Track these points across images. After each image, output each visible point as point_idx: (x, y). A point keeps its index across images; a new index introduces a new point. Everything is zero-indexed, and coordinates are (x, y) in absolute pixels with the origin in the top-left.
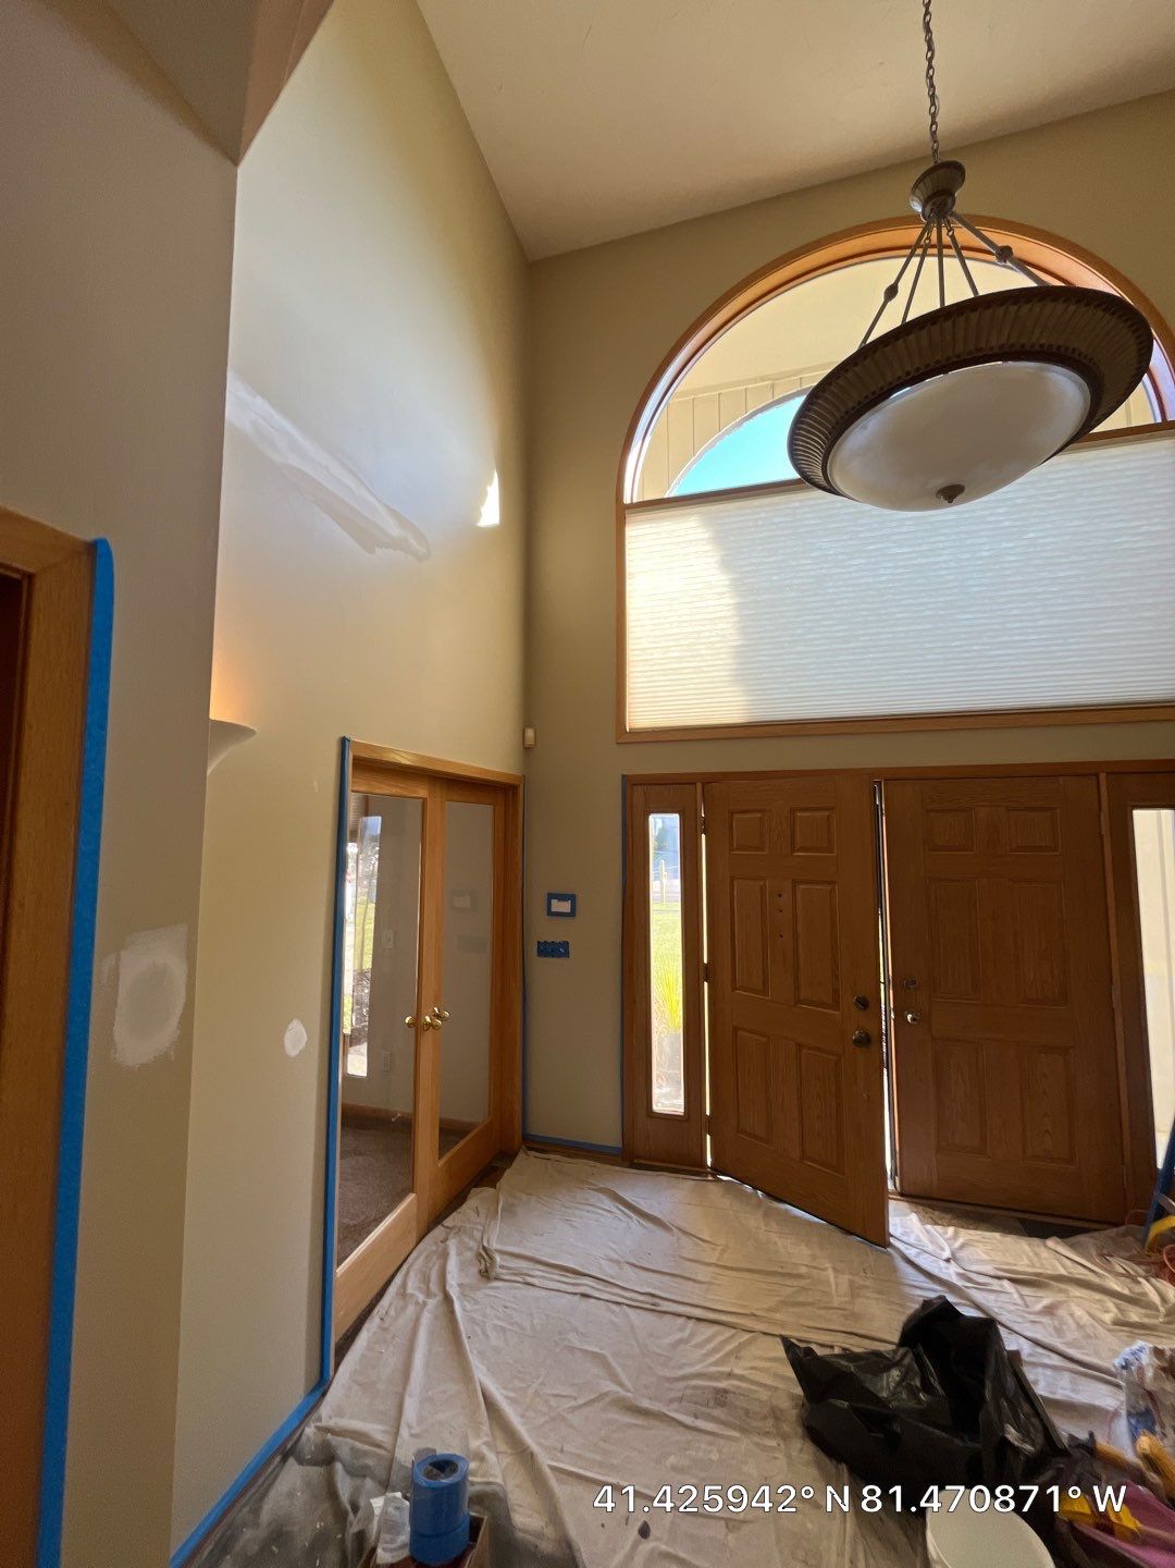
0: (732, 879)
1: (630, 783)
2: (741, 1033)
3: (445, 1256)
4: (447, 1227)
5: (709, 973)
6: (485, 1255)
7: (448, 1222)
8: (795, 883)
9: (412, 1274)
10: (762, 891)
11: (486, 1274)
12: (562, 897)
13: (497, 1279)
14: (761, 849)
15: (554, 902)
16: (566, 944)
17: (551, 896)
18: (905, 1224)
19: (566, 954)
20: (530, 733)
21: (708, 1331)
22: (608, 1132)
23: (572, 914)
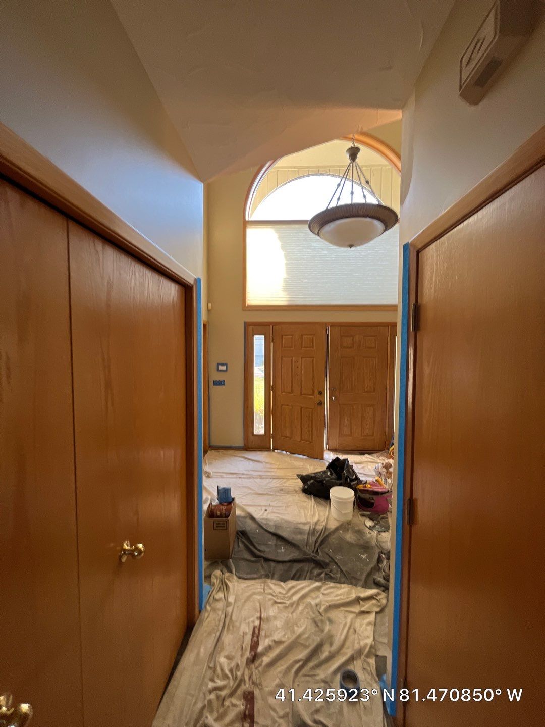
0: (282, 357)
1: (247, 325)
2: (283, 406)
5: (273, 388)
6: (207, 473)
8: (302, 358)
10: (292, 360)
11: (208, 476)
12: (222, 365)
13: (212, 477)
14: (291, 347)
15: (220, 366)
16: (224, 381)
17: (219, 364)
19: (224, 384)
20: (210, 305)
21: (276, 480)
22: (239, 442)
23: (227, 370)
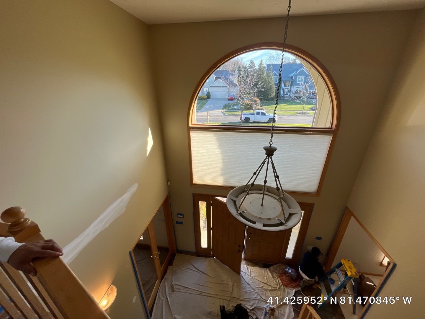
0: (217, 217)
1: (194, 195)
3: (165, 287)
4: (165, 279)
5: (212, 229)
6: (172, 286)
7: (165, 278)
9: (160, 292)
11: (173, 290)
12: (181, 215)
13: (175, 291)
15: (179, 215)
16: (182, 222)
17: (178, 214)
18: (244, 267)
19: (183, 224)
20: (169, 183)
22: (193, 249)
23: (183, 217)
